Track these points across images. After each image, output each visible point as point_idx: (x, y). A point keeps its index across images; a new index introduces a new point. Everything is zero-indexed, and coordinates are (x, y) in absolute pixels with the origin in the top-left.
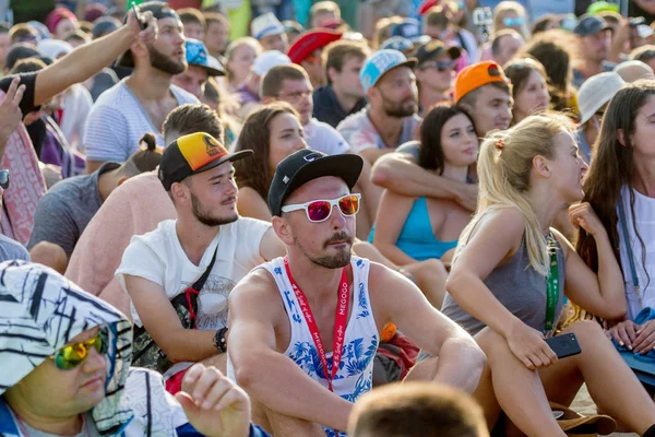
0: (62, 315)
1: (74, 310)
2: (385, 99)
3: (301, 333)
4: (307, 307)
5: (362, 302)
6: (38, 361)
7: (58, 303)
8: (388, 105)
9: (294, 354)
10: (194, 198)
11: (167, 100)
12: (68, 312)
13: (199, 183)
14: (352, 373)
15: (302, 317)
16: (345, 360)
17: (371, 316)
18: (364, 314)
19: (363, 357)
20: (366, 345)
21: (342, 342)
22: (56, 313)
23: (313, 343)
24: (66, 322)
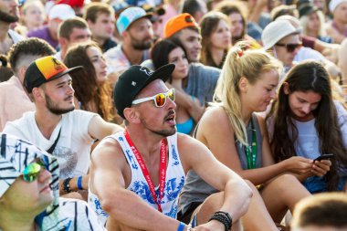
0: (20, 152)
1: (27, 150)
2: (133, 38)
3: (138, 176)
4: (142, 160)
5: (175, 157)
6: (11, 181)
7: (17, 146)
8: (135, 42)
9: (133, 188)
10: (47, 97)
11: (7, 40)
12: (24, 150)
13: (50, 87)
14: (170, 200)
15: (138, 166)
16: (166, 192)
17: (180, 165)
18: (176, 164)
19: (176, 190)
20: (178, 182)
21: (164, 180)
22: (16, 151)
23: (145, 182)
24: (23, 155)
